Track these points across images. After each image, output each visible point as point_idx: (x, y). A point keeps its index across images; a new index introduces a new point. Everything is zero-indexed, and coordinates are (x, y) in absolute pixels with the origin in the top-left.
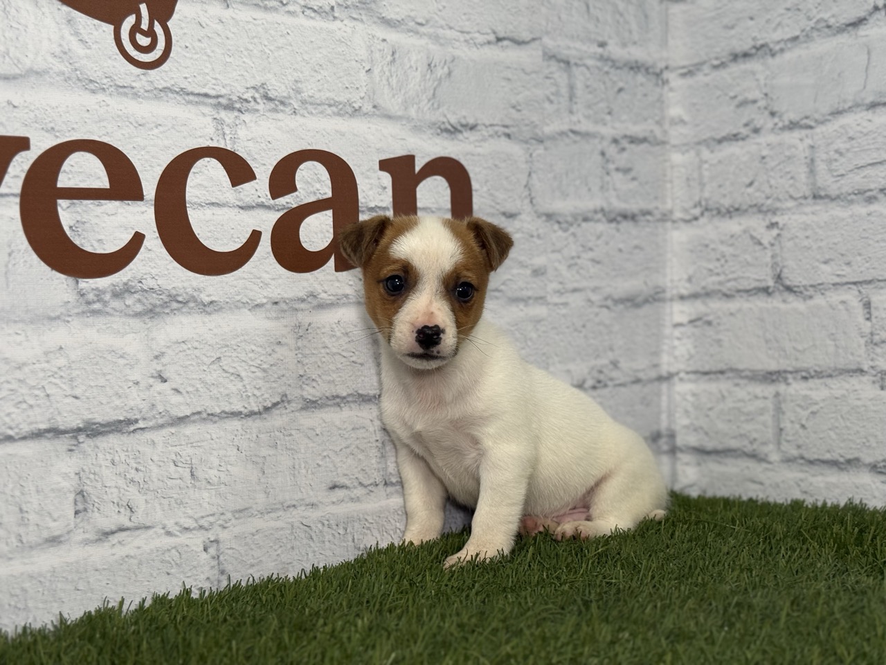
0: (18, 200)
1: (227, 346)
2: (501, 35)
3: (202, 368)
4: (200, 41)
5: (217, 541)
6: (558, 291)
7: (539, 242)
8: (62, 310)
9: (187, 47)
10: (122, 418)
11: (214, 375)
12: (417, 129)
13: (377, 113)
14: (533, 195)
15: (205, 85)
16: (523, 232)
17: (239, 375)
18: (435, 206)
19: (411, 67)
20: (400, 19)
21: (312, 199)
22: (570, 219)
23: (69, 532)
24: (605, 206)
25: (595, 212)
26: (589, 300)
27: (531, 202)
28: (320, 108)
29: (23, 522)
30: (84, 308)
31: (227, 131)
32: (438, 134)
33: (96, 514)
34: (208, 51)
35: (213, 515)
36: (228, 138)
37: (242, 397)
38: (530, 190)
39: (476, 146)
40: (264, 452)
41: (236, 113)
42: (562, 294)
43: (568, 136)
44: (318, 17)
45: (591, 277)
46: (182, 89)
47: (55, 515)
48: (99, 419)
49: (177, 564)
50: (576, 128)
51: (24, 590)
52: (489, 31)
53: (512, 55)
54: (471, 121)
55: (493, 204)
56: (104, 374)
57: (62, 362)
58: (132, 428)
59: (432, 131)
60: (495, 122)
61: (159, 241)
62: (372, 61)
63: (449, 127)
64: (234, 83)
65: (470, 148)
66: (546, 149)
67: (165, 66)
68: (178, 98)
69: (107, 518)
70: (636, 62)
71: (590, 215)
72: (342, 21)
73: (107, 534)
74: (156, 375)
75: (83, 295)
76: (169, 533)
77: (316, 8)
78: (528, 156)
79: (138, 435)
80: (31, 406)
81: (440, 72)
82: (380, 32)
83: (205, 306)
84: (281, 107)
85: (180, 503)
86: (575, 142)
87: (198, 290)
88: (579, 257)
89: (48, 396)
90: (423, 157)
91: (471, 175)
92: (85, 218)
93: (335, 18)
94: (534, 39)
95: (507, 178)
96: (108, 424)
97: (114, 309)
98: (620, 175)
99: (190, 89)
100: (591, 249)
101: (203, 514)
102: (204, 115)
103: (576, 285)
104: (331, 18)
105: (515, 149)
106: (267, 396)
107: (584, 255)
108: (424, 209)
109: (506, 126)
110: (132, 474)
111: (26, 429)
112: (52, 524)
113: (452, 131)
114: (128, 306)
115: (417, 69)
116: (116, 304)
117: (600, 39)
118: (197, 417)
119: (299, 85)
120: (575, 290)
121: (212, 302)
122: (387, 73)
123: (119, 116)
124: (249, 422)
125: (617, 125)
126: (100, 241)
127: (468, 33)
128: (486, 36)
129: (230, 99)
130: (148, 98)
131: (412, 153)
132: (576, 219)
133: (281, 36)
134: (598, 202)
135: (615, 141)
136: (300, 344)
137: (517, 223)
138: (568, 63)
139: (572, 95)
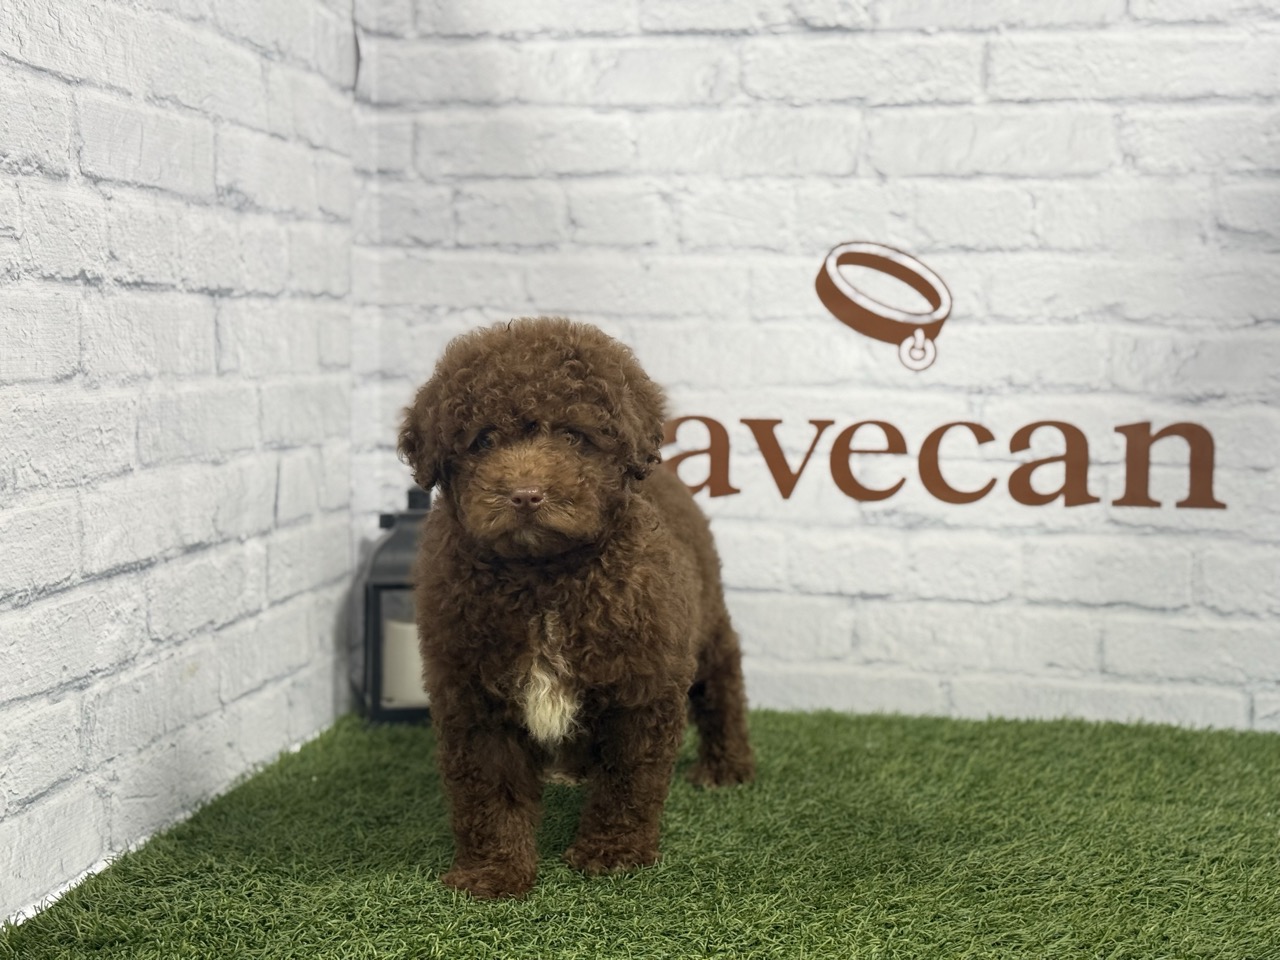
1: (964, 554)
2: (1262, 315)
3: (944, 566)
5: (949, 683)
8: (850, 522)
9: (949, 356)
10: (884, 592)
11: (954, 572)
12: (1157, 399)
13: (1116, 389)
15: (961, 380)
17: (972, 575)
18: (1172, 461)
19: (1153, 353)
20: (1146, 316)
21: (1044, 455)
23: (846, 655)
28: (1059, 389)
29: (818, 643)
30: (865, 522)
31: (976, 409)
32: (1179, 404)
33: (865, 648)
35: (947, 665)
36: (977, 414)
37: (974, 590)
39: (1223, 412)
41: (985, 397)
44: (1063, 324)
46: (943, 384)
47: (838, 642)
48: (870, 589)
49: (919, 692)
52: (1247, 316)
53: (1276, 333)
54: (1219, 391)
55: (1241, 460)
57: (848, 553)
58: (890, 599)
59: (1173, 401)
60: (1248, 391)
62: (1113, 352)
63: (1193, 398)
64: (984, 377)
65: (1215, 414)
67: (932, 368)
68: (941, 390)
69: (872, 652)
72: (1085, 324)
73: (868, 662)
75: (863, 514)
76: (913, 670)
77: (1062, 318)
79: (894, 604)
81: (1184, 355)
82: (1123, 329)
83: (950, 526)
84: (1024, 390)
85: (923, 653)
87: (946, 515)
90: (1160, 424)
91: (1215, 437)
92: (868, 466)
93: (1078, 323)
96: (875, 595)
97: (884, 524)
99: (948, 383)
101: (940, 663)
102: (958, 400)
104: (1075, 323)
106: (995, 592)
108: (1161, 464)
109: (1263, 394)
111: (822, 589)
112: (836, 648)
113: (1198, 401)
114: (894, 523)
115: (1160, 354)
116: (886, 520)
118: (939, 599)
119: (1041, 374)
121: (955, 524)
122: (1128, 359)
123: (896, 403)
124: (980, 608)
126: (877, 483)
127: (1221, 319)
128: (1242, 321)
129: (980, 388)
130: (919, 391)
136: (1027, 558)
137: (1269, 476)
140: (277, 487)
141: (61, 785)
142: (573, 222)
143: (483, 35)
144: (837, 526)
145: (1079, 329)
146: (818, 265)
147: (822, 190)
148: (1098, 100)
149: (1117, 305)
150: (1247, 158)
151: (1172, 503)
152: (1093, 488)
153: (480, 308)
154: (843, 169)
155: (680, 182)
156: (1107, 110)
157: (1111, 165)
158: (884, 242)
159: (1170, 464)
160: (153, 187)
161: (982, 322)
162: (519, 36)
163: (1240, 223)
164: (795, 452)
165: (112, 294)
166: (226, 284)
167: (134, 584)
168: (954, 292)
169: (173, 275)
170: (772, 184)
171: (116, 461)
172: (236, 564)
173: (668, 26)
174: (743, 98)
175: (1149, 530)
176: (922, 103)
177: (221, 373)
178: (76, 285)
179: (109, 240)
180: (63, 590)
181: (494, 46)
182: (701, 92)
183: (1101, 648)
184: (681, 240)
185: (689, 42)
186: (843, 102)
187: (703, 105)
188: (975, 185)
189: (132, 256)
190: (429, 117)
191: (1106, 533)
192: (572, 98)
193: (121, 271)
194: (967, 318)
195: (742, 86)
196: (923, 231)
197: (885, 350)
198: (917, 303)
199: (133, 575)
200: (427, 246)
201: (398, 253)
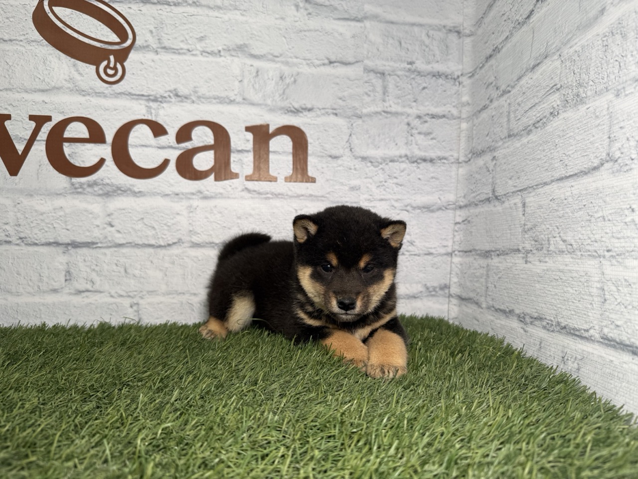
0: (45, 143)
1: (147, 213)
2: (333, 58)
3: (133, 222)
4: (141, 71)
5: (137, 304)
6: (369, 200)
7: (355, 172)
8: (63, 191)
9: (133, 74)
10: (90, 241)
11: (139, 226)
12: (272, 110)
13: (246, 102)
14: (352, 146)
15: (142, 91)
16: (343, 167)
17: (153, 228)
18: (282, 150)
19: (269, 79)
20: (262, 54)
21: (201, 144)
22: (380, 160)
23: (62, 288)
24: (409, 154)
25: (401, 157)
26: (393, 206)
27: (351, 150)
28: (209, 100)
29: (41, 280)
30: (74, 191)
31: (153, 111)
32: (286, 113)
33: (75, 282)
34: (146, 75)
35: (136, 291)
36: (153, 115)
37: (155, 237)
38: (350, 143)
39: (312, 120)
40: (167, 265)
41: (159, 103)
42: (371, 201)
43: (381, 114)
44: (210, 56)
45: (395, 193)
46: (130, 93)
47: (56, 280)
48: (78, 240)
49: (116, 311)
50: (389, 109)
51: (39, 309)
52: (324, 58)
53: (341, 70)
54: (309, 106)
55: (323, 151)
56: (82, 221)
57: (62, 213)
58: (95, 246)
59: (282, 111)
60: (326, 107)
61: (113, 163)
62: (243, 76)
63: (294, 110)
64: (158, 89)
65: (308, 121)
66: (363, 121)
67: (121, 83)
68: (127, 97)
69: (81, 285)
70: (438, 72)
71: (396, 158)
72: (225, 57)
73: (79, 292)
74: (108, 223)
75: (73, 184)
76: (112, 296)
77: (209, 52)
78: (349, 125)
79: (98, 250)
80: (46, 232)
81: (288, 81)
82: (249, 61)
83: (136, 193)
84: (186, 100)
85: (119, 284)
86: (387, 118)
87: (133, 186)
88: (385, 182)
89: (54, 228)
90: (275, 125)
91: (308, 135)
92: (77, 151)
93: (221, 56)
94: (357, 62)
95: (333, 137)
96: (83, 243)
97: (88, 192)
98: (422, 136)
99: (134, 92)
100: (395, 178)
101: (131, 290)
102: (141, 104)
103: (383, 197)
104: (218, 56)
105: (340, 121)
106: (169, 238)
107: (391, 181)
108: (274, 152)
109: (335, 109)
110: (94, 267)
111: (43, 241)
112: (54, 284)
113: (296, 112)
114: (95, 191)
115: (273, 80)
116: (89, 190)
117: (409, 60)
118: (129, 245)
119: (197, 89)
120: (382, 200)
121: (140, 192)
122: (253, 82)
123: (96, 106)
124: (159, 250)
125: (421, 108)
126: (83, 161)
127: (309, 60)
128: (322, 61)
129: (156, 97)
130: (112, 98)
131: (268, 123)
132: (385, 161)
133: (188, 66)
134: (403, 151)
135: (419, 117)
136: (191, 215)
137: (340, 162)
138: (383, 74)
139: (385, 91)
144: (54, 194)
145: (221, 60)
149: (245, 45)
151: (283, 178)
152: (234, 167)
159: (281, 153)
161: (157, 53)
164: (20, 139)
168: (136, 31)
175: (269, 196)
191: (242, 197)
194: (146, 48)
197: (87, 69)
198: (108, 36)
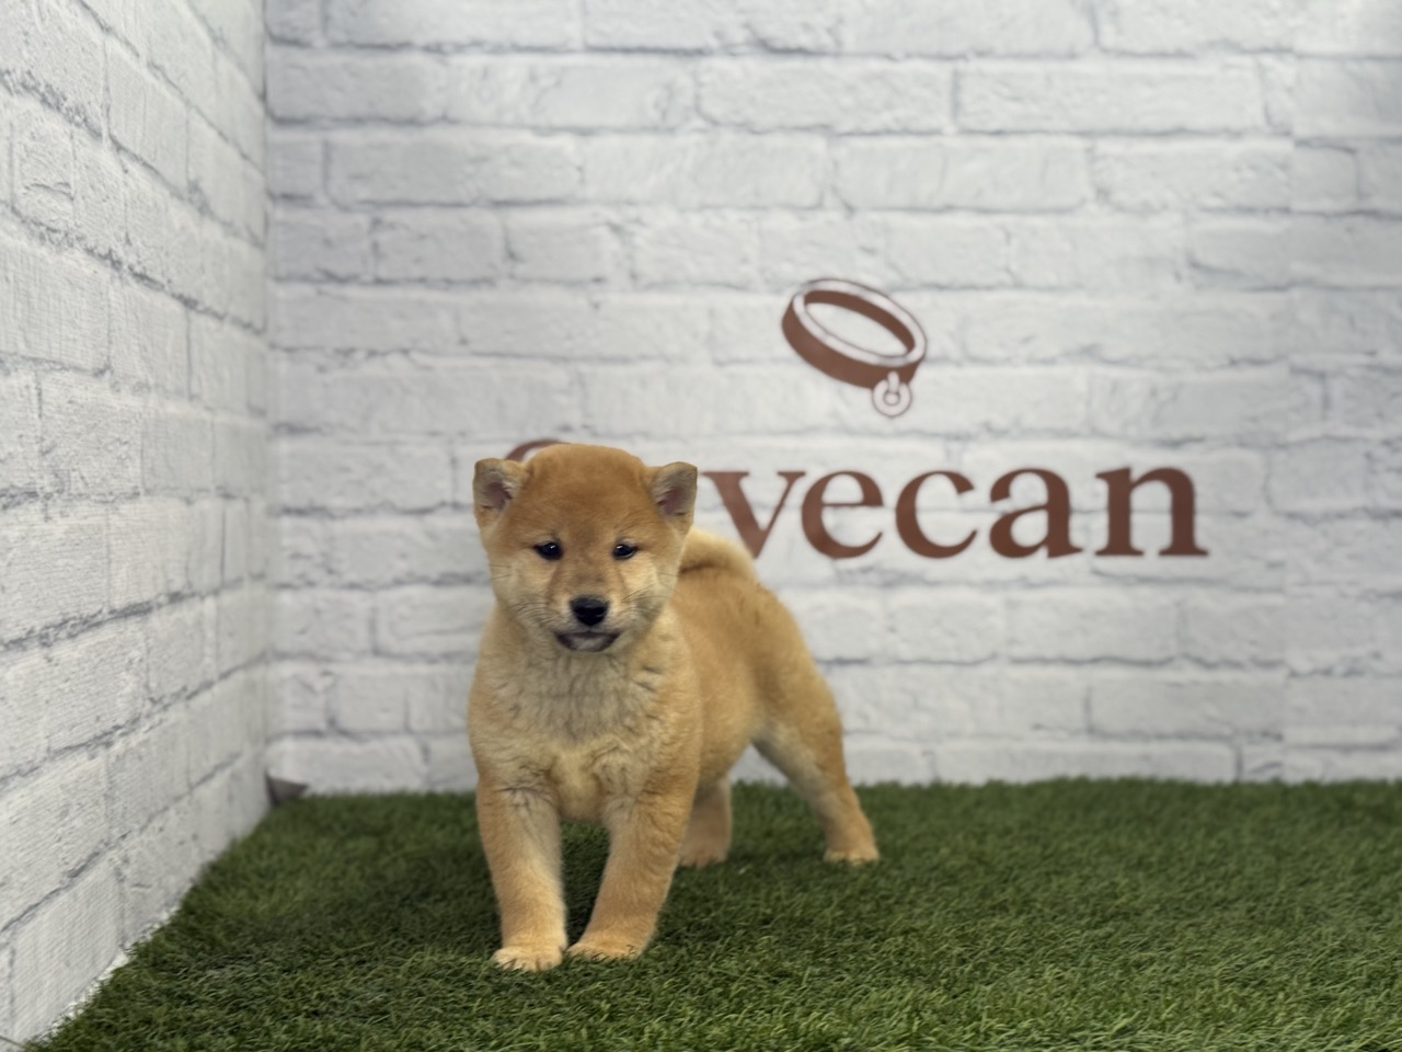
1: (945, 612)
2: (1237, 356)
5: (933, 752)
6: (1301, 583)
7: (1276, 538)
8: (824, 581)
10: (861, 656)
11: (935, 633)
12: (1137, 443)
13: (1095, 434)
14: (1271, 495)
15: (938, 426)
18: (1152, 507)
19: (1132, 395)
20: (1122, 358)
21: (1025, 504)
22: (1319, 517)
24: (1370, 504)
25: (1355, 510)
26: (1342, 594)
27: (1269, 501)
28: (1038, 435)
30: (840, 581)
31: (955, 457)
32: (1157, 448)
35: (930, 732)
36: (956, 462)
37: (956, 649)
38: (1267, 491)
39: (1202, 456)
40: (975, 692)
41: (963, 444)
42: (1306, 586)
43: (1319, 442)
44: (1041, 366)
45: (1346, 572)
46: (918, 431)
50: (1332, 434)
52: (1222, 356)
53: (1252, 374)
54: (1198, 434)
55: (1221, 505)
58: (869, 664)
59: (1153, 445)
60: (1226, 434)
62: (1092, 395)
63: (1172, 442)
64: (962, 423)
65: (1195, 458)
66: (1290, 454)
67: (908, 415)
68: (917, 437)
71: (1347, 513)
72: (1063, 366)
75: (838, 572)
76: (893, 739)
77: (1039, 359)
78: (1266, 462)
79: (874, 669)
81: (1163, 397)
82: (1101, 370)
83: (930, 582)
84: (1002, 436)
85: (904, 720)
86: (1330, 447)
87: (925, 569)
90: (1141, 469)
91: (1195, 482)
92: (843, 520)
93: (1056, 364)
94: (1279, 358)
95: (1239, 482)
96: (853, 660)
97: (861, 582)
98: (1393, 475)
99: (925, 430)
100: (1347, 545)
101: (922, 730)
102: (936, 447)
103: (1325, 578)
104: (1053, 365)
105: (1252, 457)
106: (978, 652)
113: (1175, 445)
114: (871, 580)
115: (1138, 397)
116: (862, 578)
117: (1369, 349)
118: (919, 661)
119: (1020, 419)
120: (1322, 583)
121: (935, 580)
122: (1107, 402)
123: (869, 451)
124: (963, 669)
125: (1390, 427)
128: (1217, 361)
129: (958, 434)
130: (895, 438)
132: (1328, 517)
134: (1360, 500)
135: (1387, 443)
136: (1011, 614)
137: (1249, 521)
138: (1321, 376)
139: (1326, 402)
140: (223, 539)
141: (95, 859)
142: (512, 256)
143: (403, 46)
144: (812, 586)
145: (1059, 371)
146: (783, 303)
147: (785, 222)
148: (1070, 133)
149: (1095, 346)
150: (1217, 194)
151: (1155, 551)
152: (1076, 537)
153: (405, 352)
154: (809, 200)
155: (632, 212)
156: (1078, 144)
157: (1083, 202)
158: (853, 278)
159: (1151, 511)
160: (151, 168)
161: (958, 364)
162: (447, 48)
163: (1214, 260)
164: (764, 507)
165: (128, 284)
166: (194, 295)
167: (140, 630)
168: (930, 332)
169: (163, 274)
170: (733, 216)
171: (129, 481)
172: (199, 623)
173: (616, 42)
174: (698, 123)
175: (1132, 580)
176: (889, 132)
177: (192, 397)
178: (106, 266)
179: (126, 221)
180: (98, 624)
181: (417, 59)
182: (653, 116)
183: (1087, 705)
184: (634, 276)
185: (639, 61)
186: (808, 129)
187: (654, 129)
188: (948, 220)
189: (139, 244)
190: (343, 137)
191: (1088, 585)
192: (509, 118)
193: (132, 259)
194: (944, 359)
195: (698, 109)
196: (893, 266)
197: (857, 395)
198: (890, 345)
199: (138, 619)
200: (342, 281)
201: (307, 290)
